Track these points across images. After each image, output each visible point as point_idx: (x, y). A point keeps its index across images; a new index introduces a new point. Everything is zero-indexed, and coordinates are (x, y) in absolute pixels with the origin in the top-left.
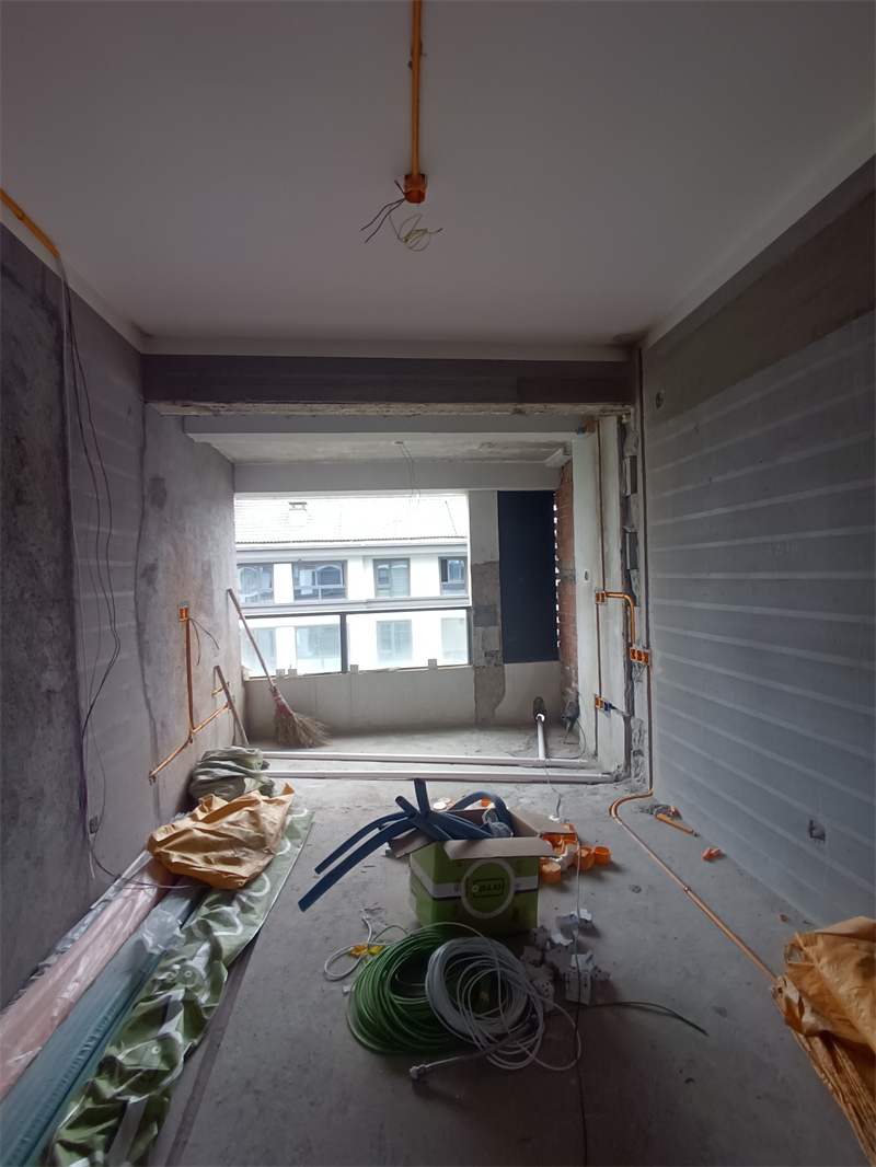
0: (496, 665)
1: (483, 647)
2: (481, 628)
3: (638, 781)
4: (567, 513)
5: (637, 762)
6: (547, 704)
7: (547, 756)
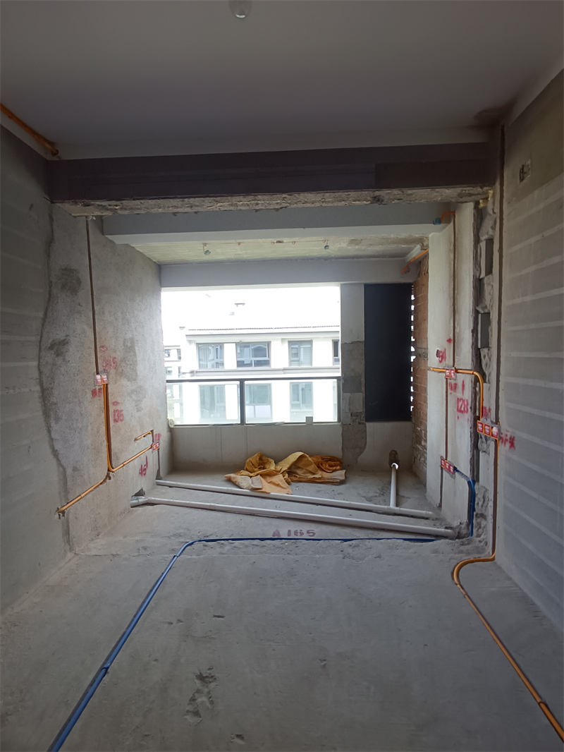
0: (359, 423)
1: (350, 409)
2: (347, 395)
3: (480, 542)
4: (423, 301)
5: (479, 524)
6: (401, 456)
7: (397, 506)
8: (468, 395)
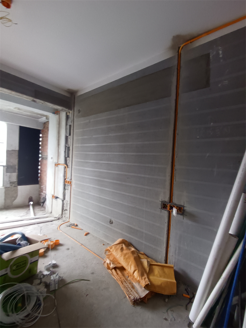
0: (14, 187)
1: (9, 180)
2: (8, 174)
3: (65, 218)
4: (46, 138)
5: (65, 213)
6: (34, 198)
7: (35, 215)
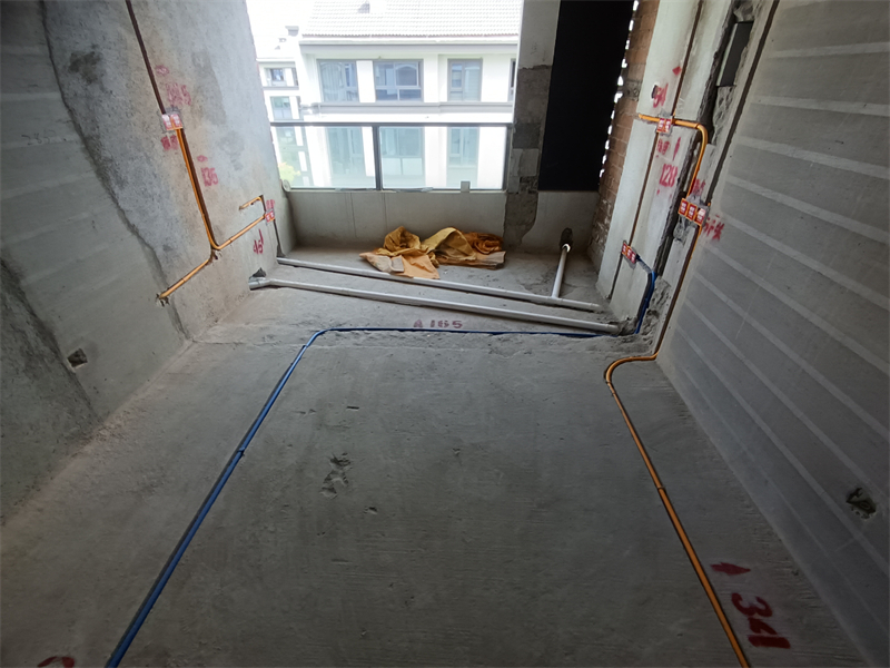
0: (530, 192)
1: (519, 172)
2: (520, 151)
3: (645, 340)
5: (649, 322)
6: (576, 234)
7: (560, 295)
8: (679, 161)
